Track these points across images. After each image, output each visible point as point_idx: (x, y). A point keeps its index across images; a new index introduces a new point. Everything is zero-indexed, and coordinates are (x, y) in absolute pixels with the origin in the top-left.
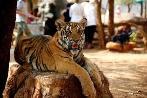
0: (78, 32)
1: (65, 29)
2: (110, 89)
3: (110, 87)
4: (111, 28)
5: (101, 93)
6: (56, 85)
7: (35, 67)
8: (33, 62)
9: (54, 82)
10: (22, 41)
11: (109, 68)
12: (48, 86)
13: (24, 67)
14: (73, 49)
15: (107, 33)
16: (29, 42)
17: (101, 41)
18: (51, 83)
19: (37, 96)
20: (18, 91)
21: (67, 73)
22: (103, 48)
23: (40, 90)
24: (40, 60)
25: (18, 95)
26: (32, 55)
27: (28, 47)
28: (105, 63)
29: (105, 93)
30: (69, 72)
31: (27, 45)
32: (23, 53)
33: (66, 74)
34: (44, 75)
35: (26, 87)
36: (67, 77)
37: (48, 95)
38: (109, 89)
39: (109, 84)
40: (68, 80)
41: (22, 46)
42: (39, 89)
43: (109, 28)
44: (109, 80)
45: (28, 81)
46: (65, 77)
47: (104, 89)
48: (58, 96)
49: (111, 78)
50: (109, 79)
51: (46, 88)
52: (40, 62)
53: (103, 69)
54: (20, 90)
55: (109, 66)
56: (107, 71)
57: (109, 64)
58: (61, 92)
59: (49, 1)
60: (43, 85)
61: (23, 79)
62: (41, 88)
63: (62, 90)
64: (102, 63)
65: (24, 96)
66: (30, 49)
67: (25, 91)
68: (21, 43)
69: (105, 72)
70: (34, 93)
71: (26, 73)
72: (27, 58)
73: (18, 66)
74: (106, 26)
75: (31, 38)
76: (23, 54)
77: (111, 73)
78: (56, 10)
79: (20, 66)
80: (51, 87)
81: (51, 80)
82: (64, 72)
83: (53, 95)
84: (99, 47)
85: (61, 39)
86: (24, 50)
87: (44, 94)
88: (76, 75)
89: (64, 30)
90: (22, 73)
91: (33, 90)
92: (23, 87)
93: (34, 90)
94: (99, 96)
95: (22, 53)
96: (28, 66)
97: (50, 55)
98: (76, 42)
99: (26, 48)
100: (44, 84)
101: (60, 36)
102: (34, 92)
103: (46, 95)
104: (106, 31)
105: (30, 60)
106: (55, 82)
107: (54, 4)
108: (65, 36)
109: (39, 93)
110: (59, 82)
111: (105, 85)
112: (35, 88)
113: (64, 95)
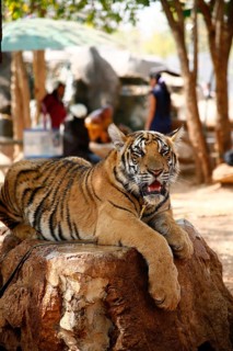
0: (161, 153)
1: (130, 148)
2: (225, 280)
3: (225, 274)
4: (222, 134)
5: (202, 291)
6: (94, 274)
7: (46, 232)
8: (42, 220)
9: (89, 266)
10: (16, 173)
11: (221, 228)
12: (75, 276)
13: (20, 233)
14: (149, 193)
15: (213, 144)
16: (34, 175)
17: (201, 164)
18: (82, 270)
19: (51, 301)
20: (7, 293)
21: (121, 245)
22: (206, 180)
23: (58, 288)
24: (62, 213)
25: (7, 301)
26: (41, 203)
27: (31, 186)
28: (213, 216)
29: (213, 289)
30: (124, 243)
31: (30, 182)
32: (20, 201)
33: (117, 248)
34: (66, 251)
35: (25, 280)
36: (120, 255)
37: (78, 300)
38: (221, 280)
39: (221, 267)
40: (122, 261)
41: (16, 184)
42: (56, 284)
43: (218, 132)
44: (223, 259)
45: (28, 266)
46: (115, 253)
47: (210, 280)
48: (101, 300)
49: (227, 252)
50: (222, 255)
51: (72, 283)
52: (62, 216)
53: (206, 232)
54: (10, 289)
55: (221, 225)
56: (216, 237)
57: (221, 218)
58: (106, 289)
59: (74, 76)
60: (65, 276)
61: (17, 263)
62: (61, 283)
63: (109, 285)
64: (204, 217)
65: (22, 302)
66: (36, 191)
67: (23, 292)
68: (15, 178)
69: (212, 240)
70: (43, 296)
71: (23, 247)
72: (29, 212)
73: (4, 232)
74: (211, 129)
75: (39, 167)
76: (17, 204)
77: (227, 240)
78: (90, 95)
79: (9, 232)
80: (84, 280)
81: (82, 262)
82: (113, 243)
83: (90, 298)
84: (196, 179)
85: (124, 171)
86: (22, 193)
87: (68, 296)
88: (139, 250)
89: (129, 151)
90: (13, 247)
91: (41, 289)
92: (19, 281)
93: (45, 287)
94: (197, 296)
95: (16, 201)
96: (28, 232)
97: (89, 200)
98: (156, 176)
99: (26, 190)
100: (67, 272)
101: (121, 164)
102: (44, 291)
103: (73, 298)
104: (212, 140)
105: (35, 215)
106: (92, 268)
107: (86, 80)
108: (132, 164)
109: (55, 293)
110: (101, 265)
111: (212, 270)
112: (45, 282)
113: (115, 297)
